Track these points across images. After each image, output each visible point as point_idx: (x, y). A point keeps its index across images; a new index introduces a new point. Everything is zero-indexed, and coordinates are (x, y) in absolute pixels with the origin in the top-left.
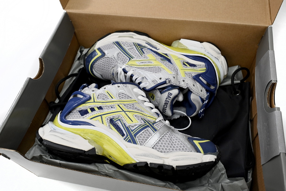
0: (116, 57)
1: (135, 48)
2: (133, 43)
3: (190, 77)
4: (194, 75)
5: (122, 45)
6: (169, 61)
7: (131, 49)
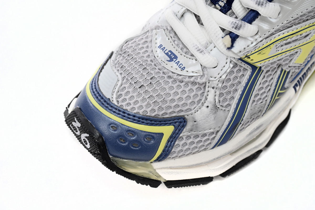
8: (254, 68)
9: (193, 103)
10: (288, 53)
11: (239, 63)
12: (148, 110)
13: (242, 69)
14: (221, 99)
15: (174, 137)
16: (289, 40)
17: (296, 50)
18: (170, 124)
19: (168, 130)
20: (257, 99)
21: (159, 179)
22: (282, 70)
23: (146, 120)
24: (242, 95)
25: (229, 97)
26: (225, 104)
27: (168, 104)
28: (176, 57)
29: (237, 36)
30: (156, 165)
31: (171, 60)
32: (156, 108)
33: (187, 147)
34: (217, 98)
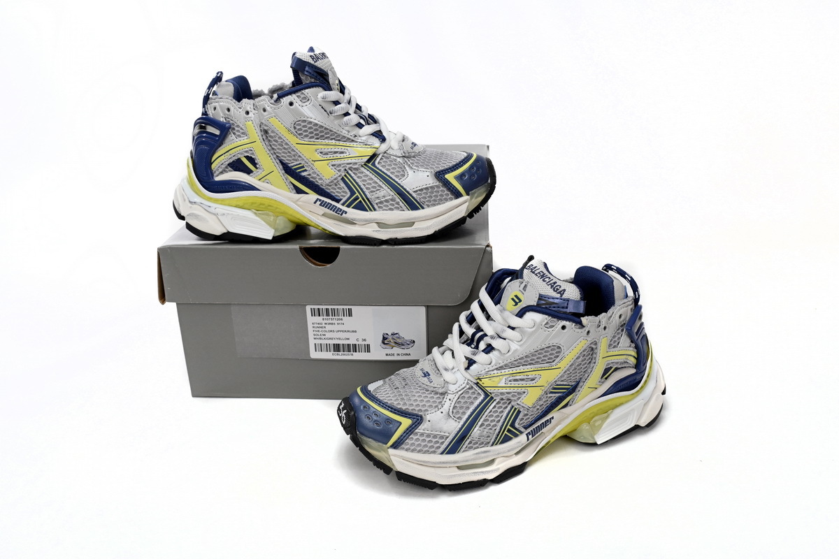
0: (407, 168)
1: (367, 192)
2: (375, 210)
3: (236, 129)
4: (231, 137)
5: (398, 199)
6: (288, 170)
7: (374, 190)
8: (487, 395)
9: (431, 406)
10: (516, 389)
11: (475, 386)
12: (395, 403)
13: (476, 392)
14: (455, 411)
15: (410, 431)
16: (518, 377)
17: (523, 389)
18: (410, 418)
19: (406, 422)
20: (486, 423)
21: (392, 467)
22: (513, 407)
23: (392, 408)
24: (472, 413)
25: (461, 411)
26: (457, 416)
27: (411, 402)
28: (429, 375)
29: (475, 362)
30: (391, 451)
31: (425, 376)
32: (402, 403)
33: (427, 449)
34: (451, 408)
